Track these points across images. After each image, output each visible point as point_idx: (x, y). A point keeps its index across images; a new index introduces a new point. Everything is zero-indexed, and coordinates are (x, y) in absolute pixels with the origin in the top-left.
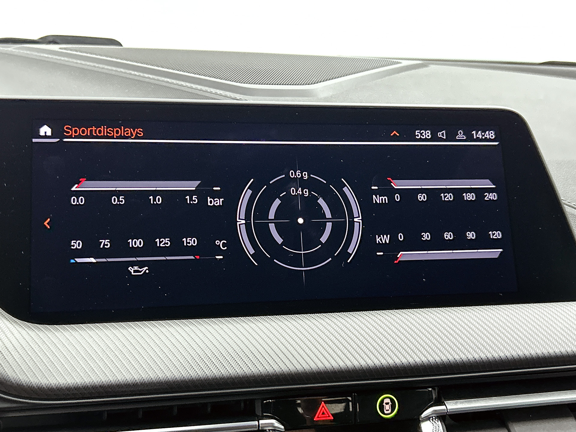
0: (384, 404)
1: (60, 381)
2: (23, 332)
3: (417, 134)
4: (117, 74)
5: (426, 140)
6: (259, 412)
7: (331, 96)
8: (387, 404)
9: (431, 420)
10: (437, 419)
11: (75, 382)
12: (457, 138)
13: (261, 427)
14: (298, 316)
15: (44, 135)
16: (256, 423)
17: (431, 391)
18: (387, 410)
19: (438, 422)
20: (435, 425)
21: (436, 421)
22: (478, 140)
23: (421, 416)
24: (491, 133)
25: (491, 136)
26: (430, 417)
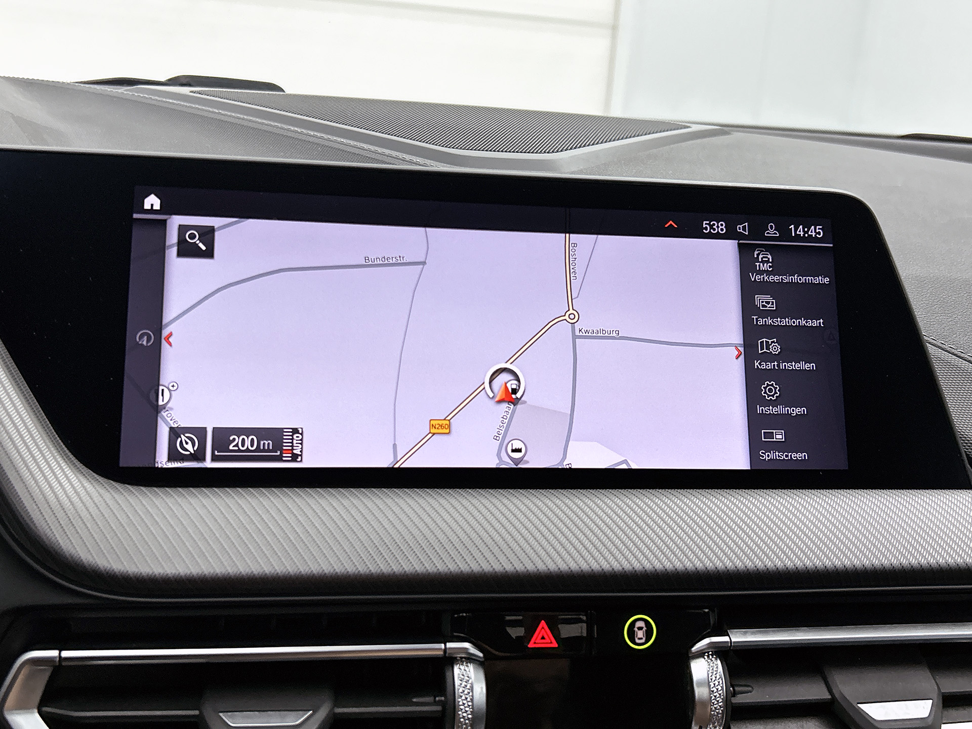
0: (636, 629)
1: (155, 570)
2: (107, 496)
3: (704, 226)
4: (271, 129)
5: (718, 235)
6: (446, 630)
8: (640, 628)
9: (706, 657)
10: (715, 656)
11: (177, 573)
12: (766, 235)
13: (449, 653)
14: (511, 492)
15: (150, 208)
16: (443, 646)
17: (708, 613)
18: (639, 639)
19: (716, 660)
20: (711, 665)
21: (713, 659)
23: (691, 650)
24: (819, 229)
25: (819, 233)
26: (705, 653)
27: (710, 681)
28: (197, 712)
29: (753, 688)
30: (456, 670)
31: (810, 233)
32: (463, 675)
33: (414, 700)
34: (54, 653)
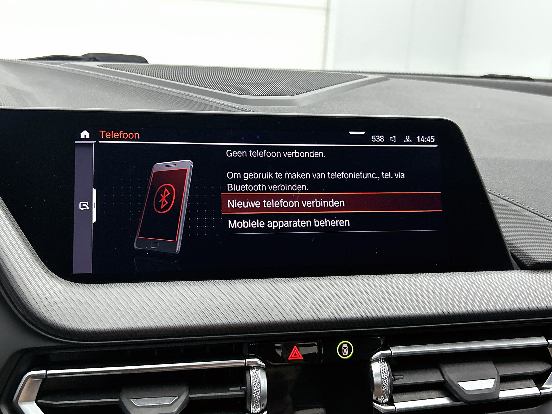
0: (343, 348)
1: (94, 327)
2: (68, 289)
3: (373, 138)
4: (142, 87)
5: (380, 143)
6: (246, 352)
7: (309, 106)
8: (345, 348)
9: (379, 361)
10: (384, 361)
11: (106, 328)
12: (405, 142)
13: (247, 364)
14: (277, 280)
15: (84, 138)
16: (244, 361)
17: (379, 339)
18: (345, 353)
19: (384, 362)
20: (382, 365)
21: (383, 362)
22: (421, 143)
23: (372, 358)
24: (432, 138)
25: (432, 140)
26: (379, 359)
27: (382, 373)
28: (118, 400)
29: (403, 376)
30: (251, 372)
31: (427, 140)
32: (255, 375)
33: (230, 389)
34: (44, 372)
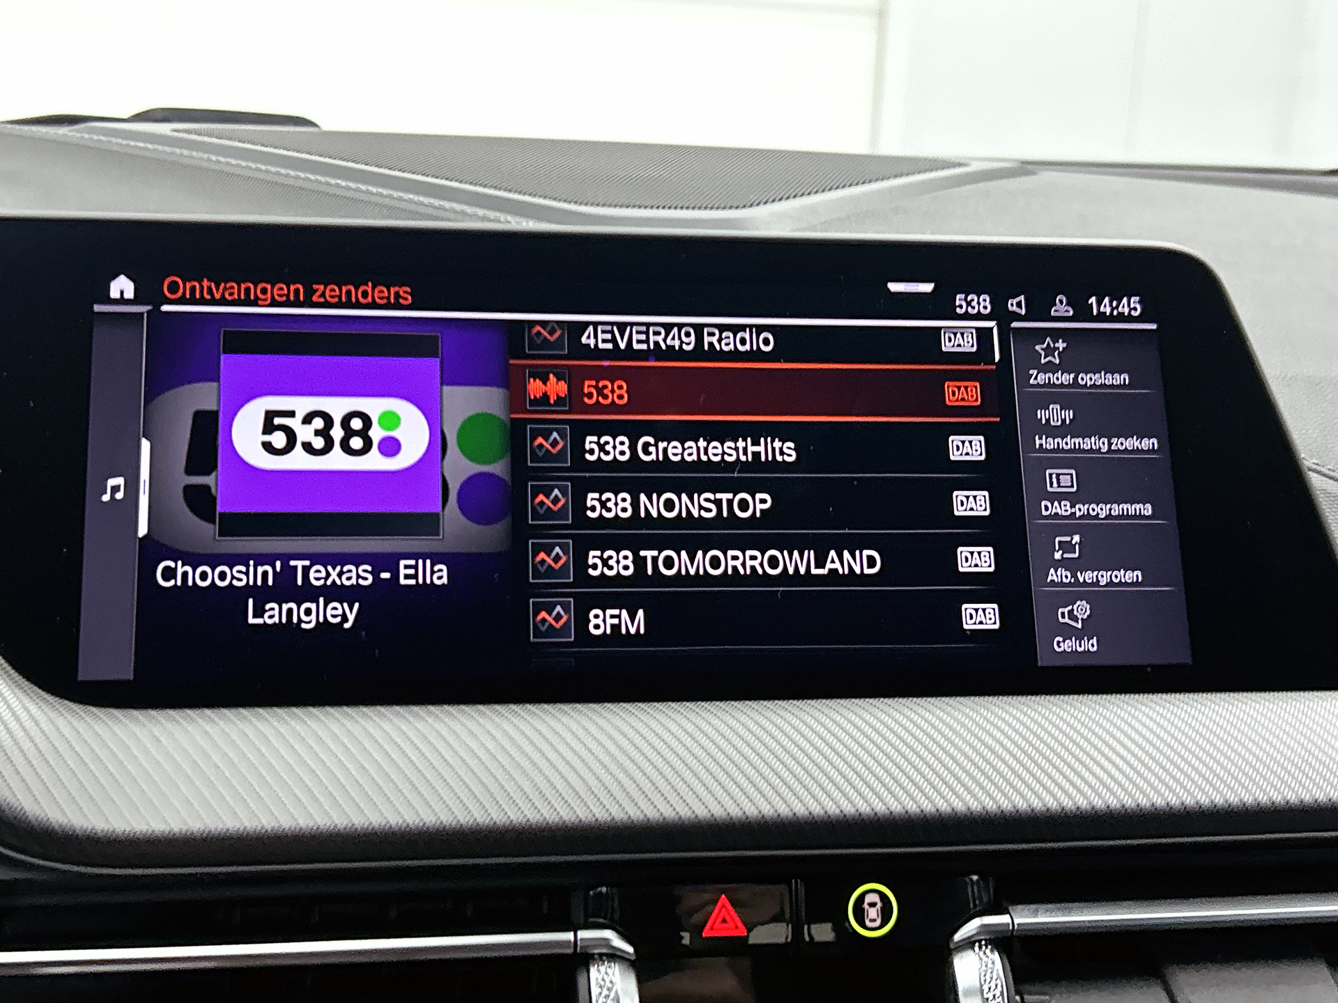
0: (866, 906)
2: (60, 722)
3: (958, 303)
4: (302, 184)
5: (979, 316)
6: (577, 912)
8: (873, 905)
9: (977, 948)
10: (990, 948)
12: (1052, 314)
13: (581, 946)
15: (119, 296)
16: (570, 936)
18: (871, 920)
19: (993, 953)
20: (985, 959)
21: (988, 952)
22: (1102, 317)
23: (953, 939)
24: (1135, 302)
25: (1135, 309)
26: (975, 942)
27: (983, 983)
30: (593, 970)
32: (603, 980)
